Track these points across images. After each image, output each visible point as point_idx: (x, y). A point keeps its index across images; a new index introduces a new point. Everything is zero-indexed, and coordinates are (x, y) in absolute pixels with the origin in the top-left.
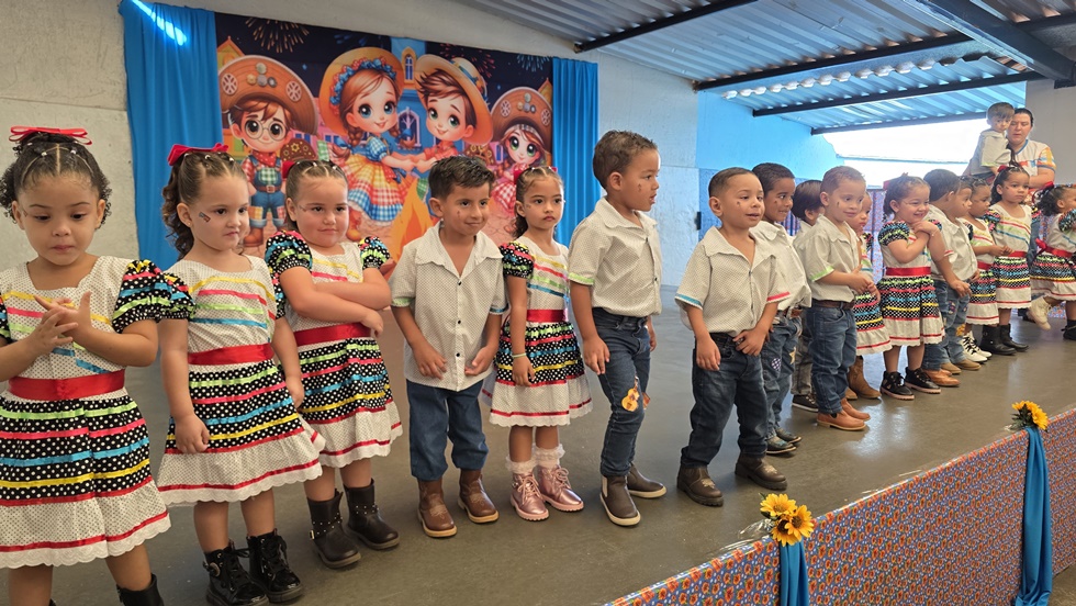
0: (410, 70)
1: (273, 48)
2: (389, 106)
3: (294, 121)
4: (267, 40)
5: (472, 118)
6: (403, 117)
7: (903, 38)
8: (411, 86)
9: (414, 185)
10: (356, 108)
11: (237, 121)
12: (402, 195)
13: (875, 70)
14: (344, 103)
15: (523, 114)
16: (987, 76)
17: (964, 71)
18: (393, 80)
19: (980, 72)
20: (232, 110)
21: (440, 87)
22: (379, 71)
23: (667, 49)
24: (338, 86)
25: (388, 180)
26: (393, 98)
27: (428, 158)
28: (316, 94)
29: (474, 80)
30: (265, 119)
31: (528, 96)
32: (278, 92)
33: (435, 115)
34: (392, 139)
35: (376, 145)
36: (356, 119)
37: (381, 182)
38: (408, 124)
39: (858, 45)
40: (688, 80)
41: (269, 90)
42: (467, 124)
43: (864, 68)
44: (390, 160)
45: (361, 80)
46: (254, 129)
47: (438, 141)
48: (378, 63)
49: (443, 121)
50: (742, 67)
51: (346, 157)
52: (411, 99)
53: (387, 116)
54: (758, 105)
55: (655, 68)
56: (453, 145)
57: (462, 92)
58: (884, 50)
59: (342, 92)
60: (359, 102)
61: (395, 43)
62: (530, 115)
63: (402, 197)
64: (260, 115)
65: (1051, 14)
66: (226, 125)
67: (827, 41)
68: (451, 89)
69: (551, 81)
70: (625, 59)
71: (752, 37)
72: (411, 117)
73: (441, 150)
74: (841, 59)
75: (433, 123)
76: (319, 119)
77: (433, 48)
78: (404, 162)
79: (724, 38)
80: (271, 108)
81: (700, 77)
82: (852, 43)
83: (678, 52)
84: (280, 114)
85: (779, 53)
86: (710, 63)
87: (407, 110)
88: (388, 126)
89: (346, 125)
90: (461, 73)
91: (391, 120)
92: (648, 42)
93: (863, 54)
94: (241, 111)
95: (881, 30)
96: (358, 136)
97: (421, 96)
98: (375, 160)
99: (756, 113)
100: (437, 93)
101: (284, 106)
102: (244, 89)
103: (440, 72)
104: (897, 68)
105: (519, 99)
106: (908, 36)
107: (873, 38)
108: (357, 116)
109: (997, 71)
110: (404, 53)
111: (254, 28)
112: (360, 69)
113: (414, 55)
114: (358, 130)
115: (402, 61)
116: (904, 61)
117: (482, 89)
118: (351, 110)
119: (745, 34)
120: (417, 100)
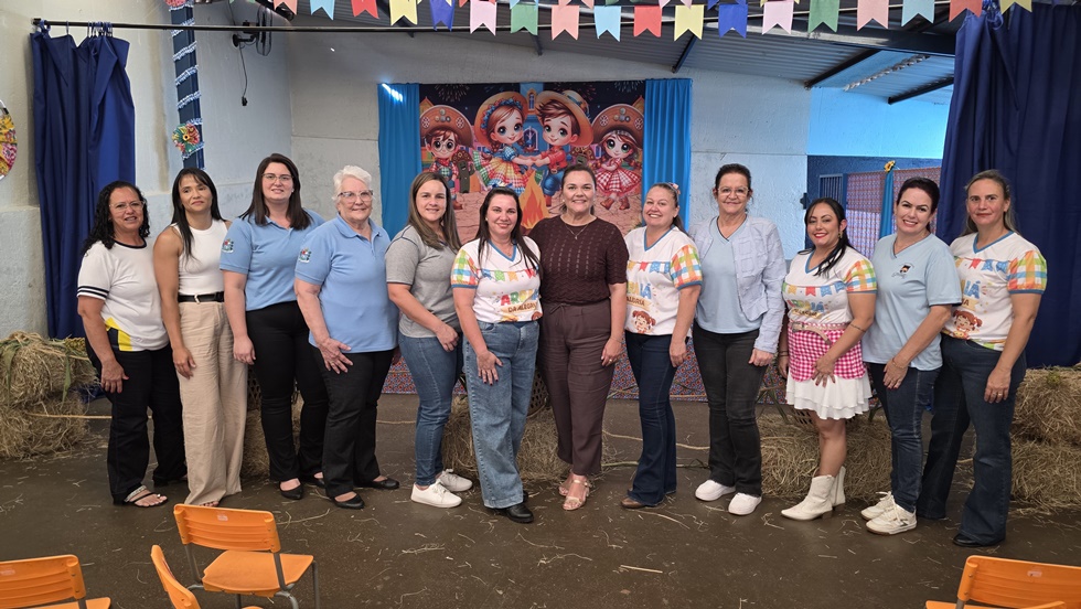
1: (449, 100)
2: (518, 126)
3: (459, 140)
4: (446, 96)
6: (527, 132)
8: (533, 112)
9: (533, 174)
10: (496, 130)
11: (429, 142)
12: (525, 182)
14: (489, 127)
15: (619, 123)
18: (521, 111)
20: (427, 136)
21: (553, 111)
22: (511, 106)
24: (486, 117)
25: (516, 172)
26: (520, 121)
27: (544, 157)
28: (473, 123)
29: (579, 104)
30: (444, 140)
31: (624, 110)
32: (452, 124)
33: (549, 130)
34: (519, 147)
35: (509, 151)
36: (497, 136)
37: (511, 173)
38: (530, 137)
40: (798, 80)
41: (446, 123)
42: (573, 133)
44: (517, 160)
45: (499, 113)
46: (438, 146)
47: (551, 146)
48: (511, 100)
49: (556, 132)
51: (490, 159)
53: (516, 133)
55: (757, 74)
56: (561, 148)
57: (569, 112)
59: (488, 120)
60: (498, 126)
61: (522, 86)
62: (625, 123)
63: (524, 183)
64: (442, 138)
66: (423, 145)
68: (561, 111)
69: (644, 97)
70: (724, 71)
72: (533, 132)
73: (554, 152)
75: (548, 136)
76: (474, 138)
78: (527, 161)
80: (447, 133)
84: (452, 137)
87: (529, 128)
88: (517, 139)
89: (490, 140)
90: (569, 100)
91: (518, 135)
94: (430, 137)
96: (497, 146)
97: (540, 118)
98: (508, 161)
100: (551, 115)
101: (455, 132)
102: (434, 124)
103: (554, 101)
105: (616, 113)
108: (497, 134)
111: (440, 89)
112: (499, 106)
114: (498, 143)
115: (527, 97)
117: (585, 110)
118: (493, 131)
120: (537, 121)
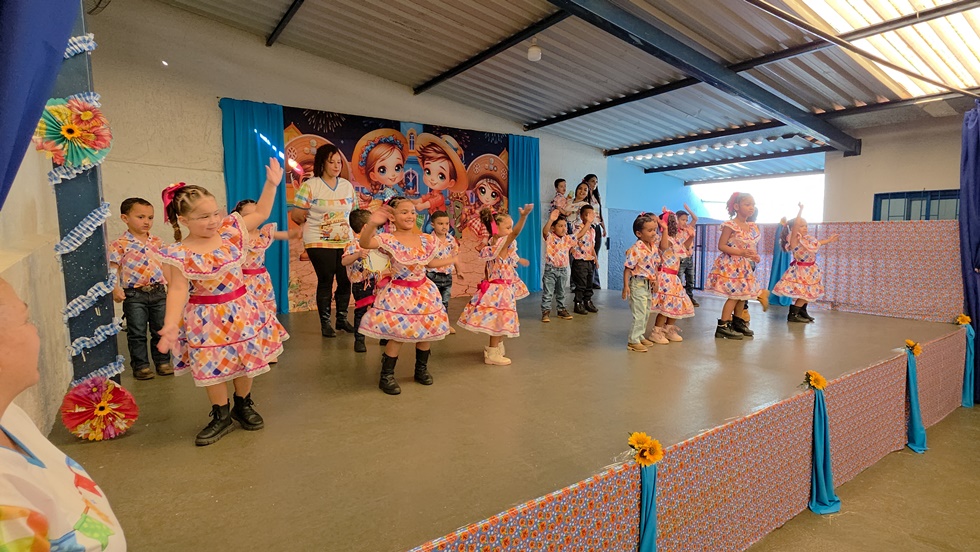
0: (412, 143)
1: (321, 130)
2: (399, 167)
4: (318, 125)
5: (454, 175)
7: (742, 123)
8: (413, 154)
10: (376, 169)
11: (297, 178)
13: (724, 143)
14: (368, 165)
15: (488, 172)
16: (798, 148)
17: (783, 145)
18: (401, 150)
19: (794, 146)
21: (433, 154)
22: (392, 144)
23: (586, 129)
24: (365, 154)
26: (401, 162)
27: (424, 201)
29: (456, 150)
31: (492, 160)
33: (429, 173)
34: (400, 189)
35: (390, 194)
36: (376, 176)
38: (411, 179)
39: (713, 128)
40: (601, 149)
42: (451, 178)
43: (717, 142)
47: (431, 190)
48: (391, 139)
49: (435, 177)
50: (636, 142)
51: (370, 201)
52: (413, 162)
53: (397, 174)
54: (648, 167)
55: (578, 141)
56: (441, 193)
57: (448, 158)
58: (729, 131)
59: (367, 158)
60: (378, 165)
61: (402, 126)
62: (493, 173)
65: (839, 108)
67: (692, 126)
68: (440, 155)
69: (508, 150)
70: (558, 135)
71: (641, 122)
72: (413, 174)
73: (432, 196)
74: (701, 136)
75: (427, 179)
76: (352, 176)
77: (428, 128)
79: (623, 122)
81: (609, 148)
82: (708, 127)
83: (593, 131)
85: (659, 132)
86: (614, 138)
87: (410, 170)
88: (398, 180)
89: (370, 180)
90: (447, 145)
91: (400, 176)
92: (572, 124)
93: (715, 134)
95: (726, 118)
97: (420, 160)
99: (647, 171)
100: (430, 158)
102: (302, 157)
104: (738, 142)
105: (486, 162)
106: (744, 121)
107: (722, 124)
108: (377, 174)
109: (806, 146)
110: (409, 132)
111: (309, 116)
112: (379, 143)
113: (415, 133)
114: (377, 183)
115: (408, 137)
116: (743, 138)
117: (461, 156)
118: (373, 170)
119: (637, 120)
120: (418, 163)
